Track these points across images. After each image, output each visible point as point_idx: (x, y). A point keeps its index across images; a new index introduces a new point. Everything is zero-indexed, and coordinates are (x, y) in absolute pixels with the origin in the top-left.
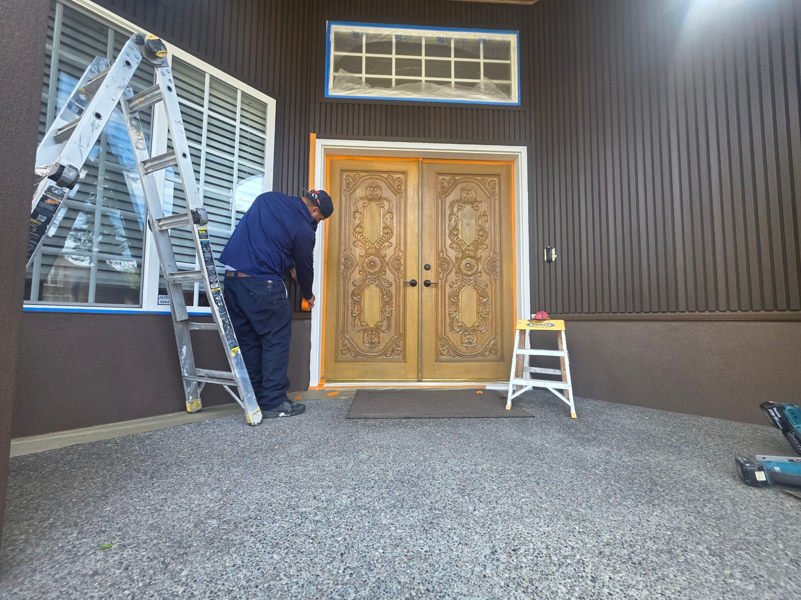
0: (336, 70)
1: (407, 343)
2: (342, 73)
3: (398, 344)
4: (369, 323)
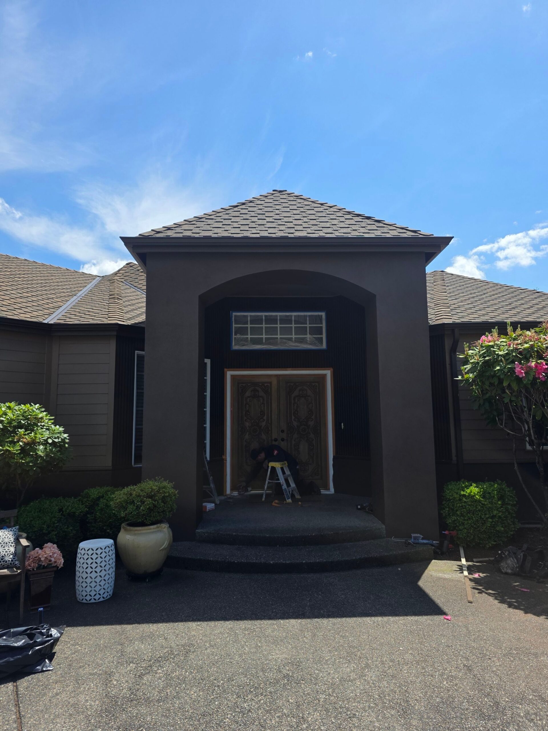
0: (235, 335)
2: (238, 336)
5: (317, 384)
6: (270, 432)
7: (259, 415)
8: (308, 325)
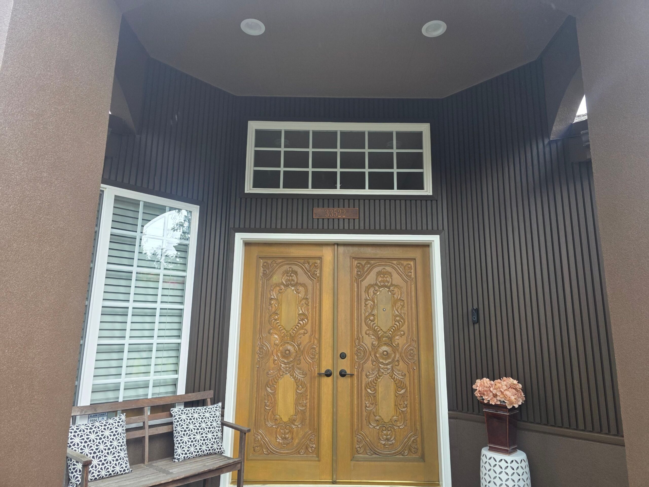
1: (322, 439)
3: (312, 440)
4: (282, 417)
5: (412, 263)
6: (317, 357)
7: (297, 320)
8: (395, 151)
